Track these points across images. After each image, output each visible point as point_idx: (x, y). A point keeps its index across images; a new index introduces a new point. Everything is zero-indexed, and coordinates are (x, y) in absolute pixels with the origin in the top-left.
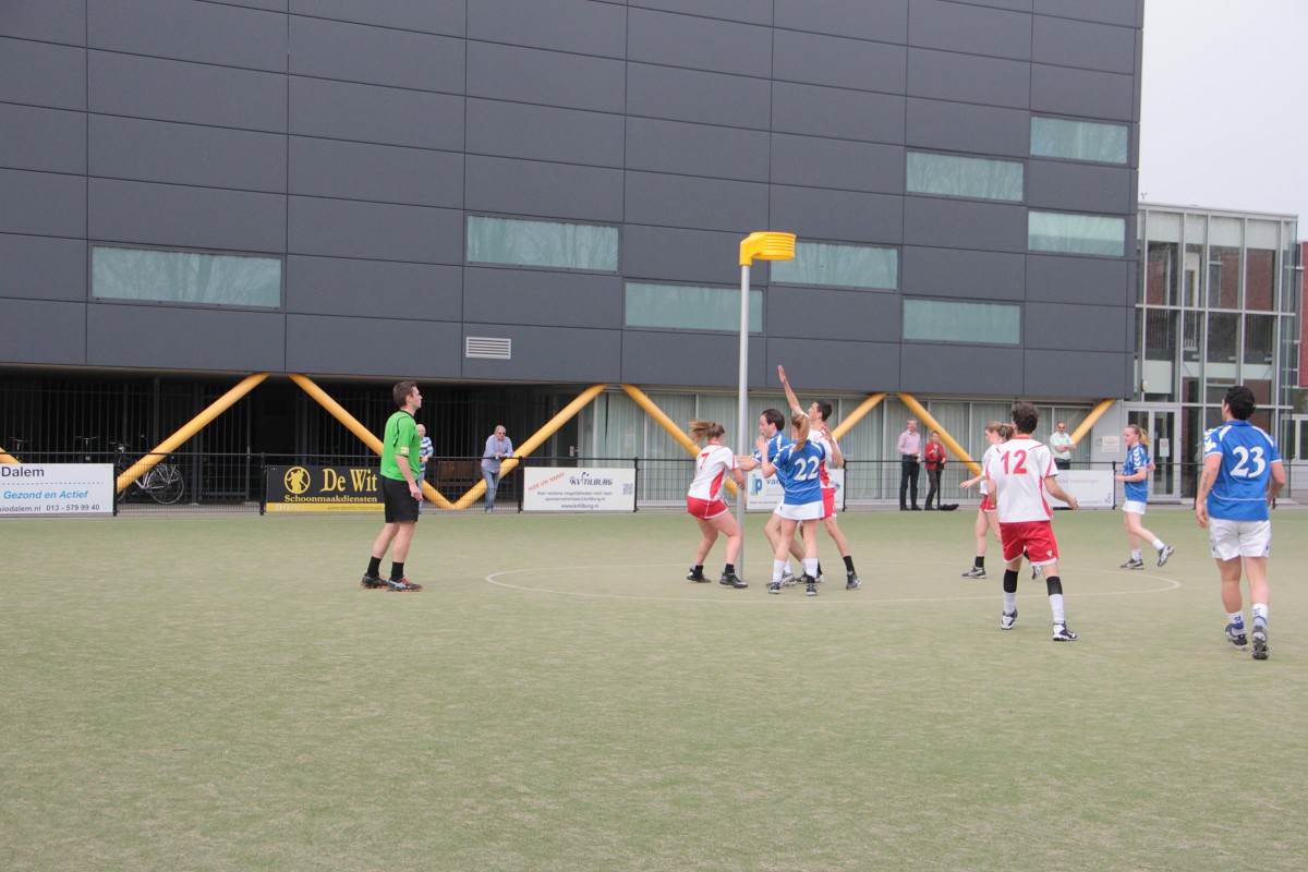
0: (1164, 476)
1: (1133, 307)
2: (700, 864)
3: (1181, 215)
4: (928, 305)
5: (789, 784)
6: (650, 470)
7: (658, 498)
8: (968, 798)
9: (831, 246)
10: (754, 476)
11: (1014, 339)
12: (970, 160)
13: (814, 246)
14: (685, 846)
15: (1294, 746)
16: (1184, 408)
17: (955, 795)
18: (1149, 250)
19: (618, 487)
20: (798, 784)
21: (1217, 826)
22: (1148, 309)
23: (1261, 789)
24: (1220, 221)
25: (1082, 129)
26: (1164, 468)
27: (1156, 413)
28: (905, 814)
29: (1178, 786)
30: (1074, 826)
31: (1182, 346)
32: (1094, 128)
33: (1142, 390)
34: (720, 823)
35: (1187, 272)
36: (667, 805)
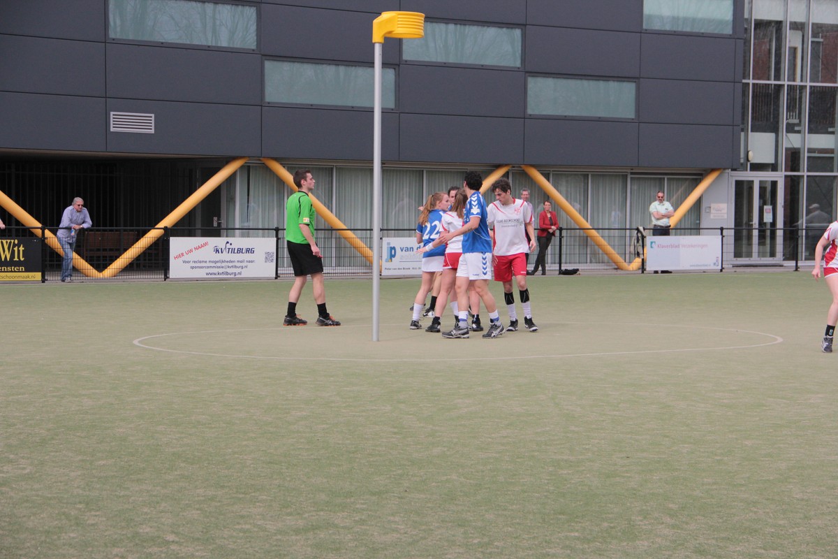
0: (768, 241)
1: (741, 82)
4: (550, 82)
5: (424, 527)
8: (589, 537)
9: (459, 26)
10: (389, 244)
11: (629, 113)
13: (442, 26)
16: (786, 176)
17: (576, 534)
18: (756, 29)
19: (259, 256)
20: (431, 527)
22: (754, 84)
24: (821, 0)
26: (768, 233)
27: (761, 182)
29: (781, 522)
31: (784, 122)
33: (748, 160)
35: (789, 48)
36: (309, 549)
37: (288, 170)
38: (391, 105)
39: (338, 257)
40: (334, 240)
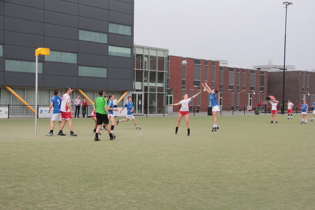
0: (140, 109)
1: (133, 69)
2: (21, 206)
3: (143, 48)
4: (85, 68)
5: (46, 185)
6: (12, 108)
7: (15, 115)
8: (91, 186)
9: (60, 52)
10: (41, 109)
11: (106, 76)
12: (95, 33)
13: (56, 52)
14: (17, 202)
15: (165, 169)
16: (144, 93)
17: (88, 185)
18: (137, 56)
19: (3, 112)
20: (48, 185)
21: (147, 188)
22: (136, 70)
23: (157, 179)
24: (153, 50)
25: (121, 27)
26: (140, 107)
27: (138, 94)
28: (75, 191)
29: (140, 180)
30: (115, 191)
31: (144, 79)
32: (124, 27)
33: (135, 89)
34: (27, 196)
35: (145, 61)
36: (13, 192)
37: (12, 89)
38: (41, 72)
39: (26, 113)
40: (25, 108)
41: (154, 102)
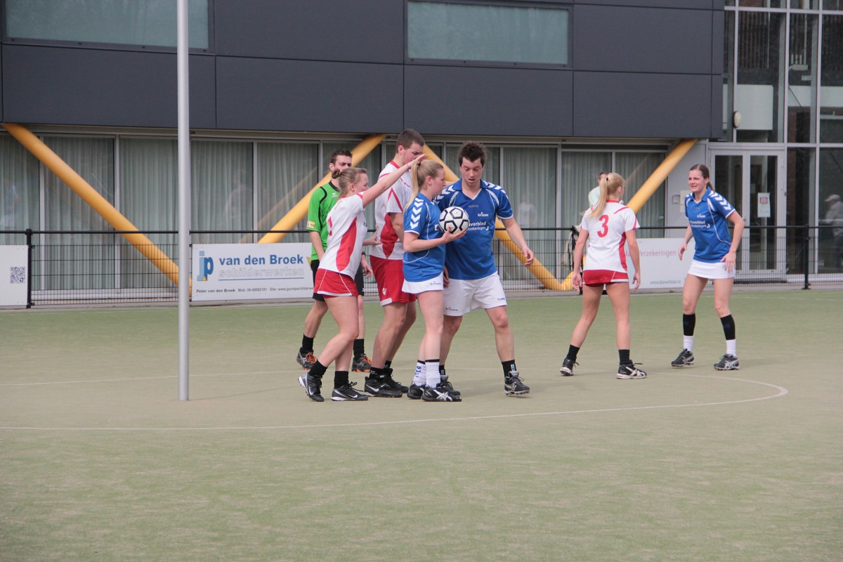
0: (765, 245)
1: (722, 9)
4: (442, 10)
6: (50, 247)
7: (62, 288)
10: (202, 253)
11: (559, 56)
16: (789, 150)
22: (741, 13)
26: (765, 233)
27: (753, 158)
31: (787, 64)
33: (734, 126)
38: (203, 44)
39: (125, 274)
40: (117, 249)
41: (835, 201)
